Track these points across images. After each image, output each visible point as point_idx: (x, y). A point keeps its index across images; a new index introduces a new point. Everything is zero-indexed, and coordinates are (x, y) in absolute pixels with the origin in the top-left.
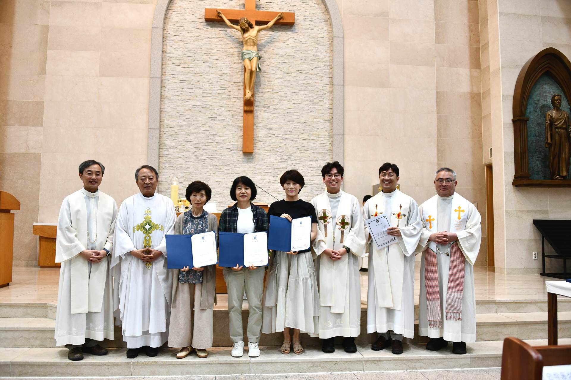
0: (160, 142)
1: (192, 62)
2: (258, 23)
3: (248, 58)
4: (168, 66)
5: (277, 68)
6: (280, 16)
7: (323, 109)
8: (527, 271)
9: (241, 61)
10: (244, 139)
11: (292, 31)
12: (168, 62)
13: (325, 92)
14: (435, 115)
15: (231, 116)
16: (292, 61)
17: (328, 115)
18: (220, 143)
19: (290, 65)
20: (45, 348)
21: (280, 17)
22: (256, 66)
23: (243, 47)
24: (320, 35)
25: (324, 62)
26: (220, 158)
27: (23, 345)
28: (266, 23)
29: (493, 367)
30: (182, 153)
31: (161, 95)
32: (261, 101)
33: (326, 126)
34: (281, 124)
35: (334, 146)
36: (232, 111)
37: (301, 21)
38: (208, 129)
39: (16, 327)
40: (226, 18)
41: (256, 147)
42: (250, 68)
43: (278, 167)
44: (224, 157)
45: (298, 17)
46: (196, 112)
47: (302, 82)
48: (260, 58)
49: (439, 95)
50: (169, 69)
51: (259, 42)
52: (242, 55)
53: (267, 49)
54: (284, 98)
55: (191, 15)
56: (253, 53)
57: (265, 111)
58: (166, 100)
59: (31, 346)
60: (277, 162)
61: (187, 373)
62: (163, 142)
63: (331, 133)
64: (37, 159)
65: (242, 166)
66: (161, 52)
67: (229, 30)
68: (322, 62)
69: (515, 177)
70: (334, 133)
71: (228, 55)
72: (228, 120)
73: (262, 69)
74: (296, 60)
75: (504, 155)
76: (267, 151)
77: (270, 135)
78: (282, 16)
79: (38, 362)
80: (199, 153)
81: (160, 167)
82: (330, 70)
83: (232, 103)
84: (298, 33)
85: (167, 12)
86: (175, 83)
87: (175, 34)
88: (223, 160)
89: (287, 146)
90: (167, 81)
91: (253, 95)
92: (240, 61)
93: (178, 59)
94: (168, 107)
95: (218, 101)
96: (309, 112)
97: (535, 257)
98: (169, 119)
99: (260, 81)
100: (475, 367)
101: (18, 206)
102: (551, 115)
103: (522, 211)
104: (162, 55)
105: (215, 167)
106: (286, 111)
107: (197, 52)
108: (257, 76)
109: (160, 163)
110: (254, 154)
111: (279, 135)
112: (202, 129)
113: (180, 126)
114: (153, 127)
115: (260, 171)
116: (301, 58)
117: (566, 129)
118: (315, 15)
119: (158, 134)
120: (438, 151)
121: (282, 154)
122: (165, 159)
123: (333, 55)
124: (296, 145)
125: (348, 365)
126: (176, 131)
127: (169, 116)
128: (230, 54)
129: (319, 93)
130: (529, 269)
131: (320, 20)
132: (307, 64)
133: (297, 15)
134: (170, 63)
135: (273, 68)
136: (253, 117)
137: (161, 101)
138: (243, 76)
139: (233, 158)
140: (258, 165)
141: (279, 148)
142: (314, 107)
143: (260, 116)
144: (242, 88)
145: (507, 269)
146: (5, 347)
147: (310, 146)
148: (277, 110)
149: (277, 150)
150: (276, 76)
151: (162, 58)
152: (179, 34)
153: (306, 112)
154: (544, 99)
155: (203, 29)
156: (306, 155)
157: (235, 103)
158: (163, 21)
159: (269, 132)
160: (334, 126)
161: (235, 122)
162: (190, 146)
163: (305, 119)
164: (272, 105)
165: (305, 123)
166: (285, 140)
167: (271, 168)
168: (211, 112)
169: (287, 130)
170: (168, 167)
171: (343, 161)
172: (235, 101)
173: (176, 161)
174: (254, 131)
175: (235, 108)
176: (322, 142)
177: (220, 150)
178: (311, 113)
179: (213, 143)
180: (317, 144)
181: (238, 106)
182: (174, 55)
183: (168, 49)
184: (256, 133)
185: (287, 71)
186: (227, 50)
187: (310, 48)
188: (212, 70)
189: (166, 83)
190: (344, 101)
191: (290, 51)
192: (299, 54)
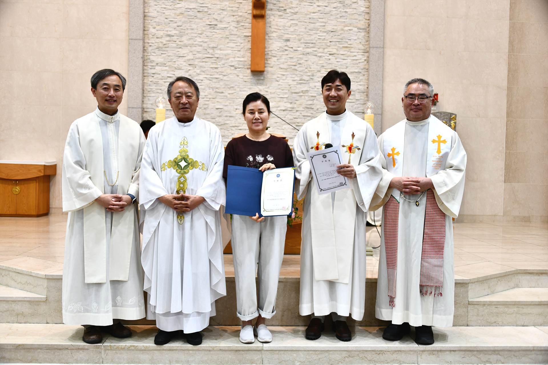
0: (144, 57)
7: (357, 14)
10: (252, 53)
14: (508, 22)
15: (237, 23)
17: (364, 21)
18: (222, 59)
26: (222, 78)
30: (173, 71)
32: (274, 2)
33: (360, 37)
34: (302, 33)
35: (371, 63)
36: (237, 17)
38: (206, 40)
41: (268, 64)
43: (297, 91)
44: (226, 77)
46: (189, 17)
57: (281, 16)
58: (150, 1)
60: (296, 83)
62: (149, 57)
63: (366, 46)
65: (250, 89)
70: (371, 46)
72: (232, 28)
76: (282, 70)
77: (286, 48)
80: (195, 72)
81: (145, 90)
83: (237, 5)
88: (225, 80)
89: (309, 63)
94: (153, 10)
95: (218, 3)
96: (337, 18)
98: (155, 26)
105: (215, 90)
106: (308, 16)
109: (145, 84)
110: (265, 73)
111: (299, 49)
112: (199, 39)
113: (169, 36)
114: (134, 37)
119: (142, 47)
120: (509, 71)
121: (302, 73)
122: (150, 79)
124: (321, 62)
125: (397, 356)
126: (165, 42)
127: (155, 23)
136: (265, 24)
137: (144, 3)
139: (239, 79)
140: (271, 88)
141: (298, 66)
142: (345, 10)
143: (273, 23)
147: (339, 63)
148: (296, 14)
149: (296, 68)
153: (334, 17)
157: (241, 6)
159: (286, 44)
160: (371, 37)
161: (241, 31)
162: (182, 63)
163: (333, 27)
164: (290, 8)
165: (332, 33)
166: (306, 55)
167: (287, 91)
168: (210, 17)
169: (309, 42)
170: (154, 89)
171: (381, 83)
172: (241, 3)
173: (165, 82)
174: (266, 42)
175: (241, 12)
176: (354, 58)
177: (222, 67)
178: (340, 19)
179: (213, 59)
180: (349, 61)
181: (245, 8)
184: (269, 46)
190: (385, 3)
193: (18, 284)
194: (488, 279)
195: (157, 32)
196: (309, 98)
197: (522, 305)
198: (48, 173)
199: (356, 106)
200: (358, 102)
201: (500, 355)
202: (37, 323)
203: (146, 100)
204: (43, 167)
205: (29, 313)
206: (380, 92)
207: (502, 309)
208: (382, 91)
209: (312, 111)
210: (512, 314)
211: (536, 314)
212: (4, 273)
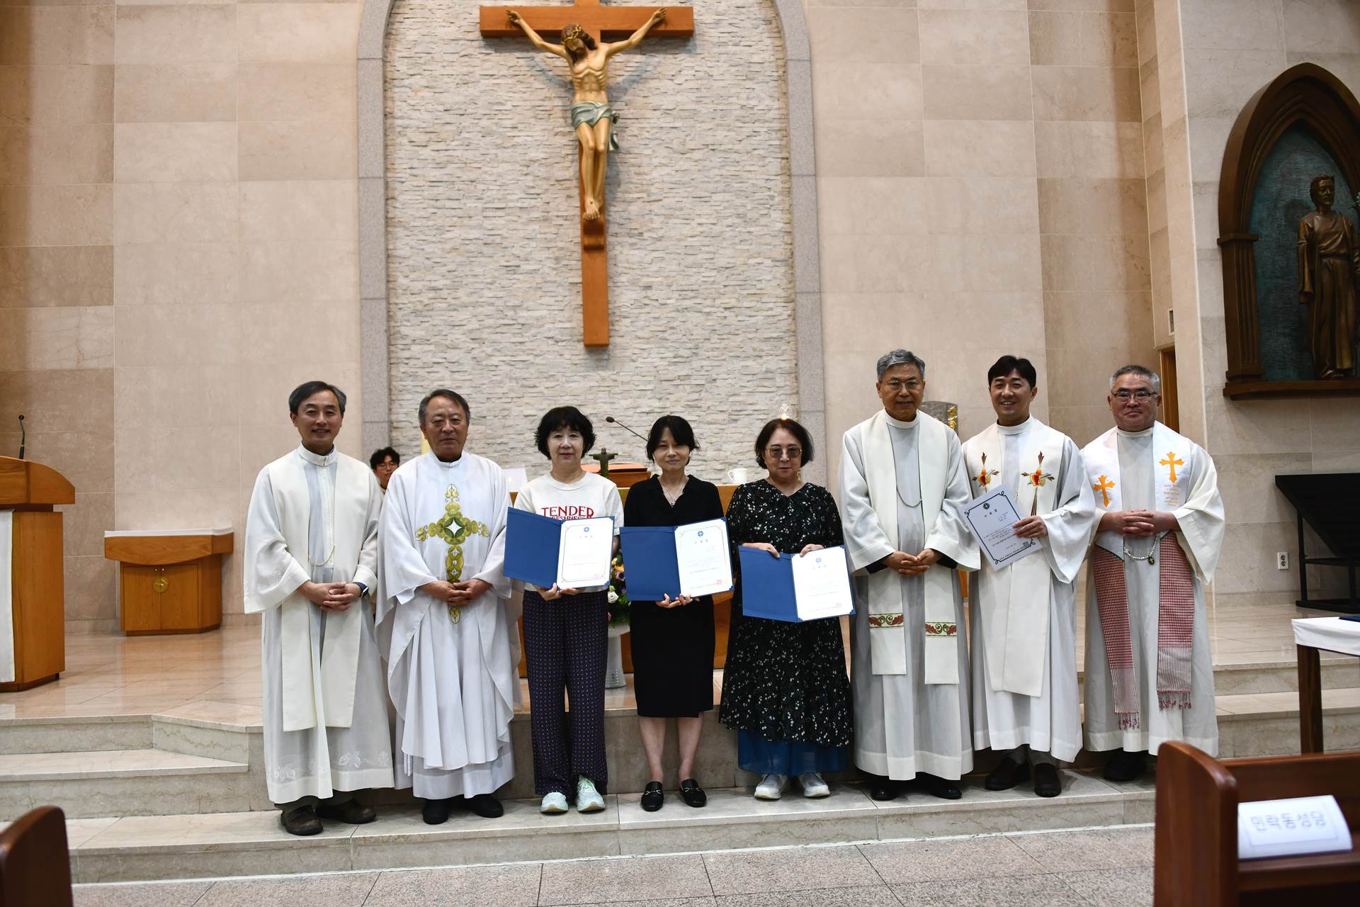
0: (389, 330)
1: (456, 138)
2: (608, 36)
3: (588, 122)
4: (400, 147)
5: (657, 142)
6: (657, 16)
7: (770, 235)
8: (1263, 598)
9: (572, 129)
10: (585, 313)
11: (689, 52)
12: (399, 140)
13: (772, 193)
14: (1036, 238)
15: (553, 261)
16: (692, 122)
17: (782, 247)
18: (531, 326)
19: (686, 133)
20: (153, 817)
21: (657, 20)
22: (607, 138)
23: (574, 95)
24: (756, 59)
26: (532, 361)
27: (101, 813)
28: (626, 35)
30: (443, 352)
31: (387, 218)
32: (622, 221)
33: (778, 275)
34: (673, 274)
35: (799, 320)
36: (555, 249)
37: (709, 26)
38: (501, 294)
39: (83, 772)
40: (531, 27)
41: (615, 330)
42: (591, 144)
43: (669, 376)
44: (540, 358)
45: (701, 17)
46: (469, 255)
47: (716, 172)
48: (614, 119)
49: (1044, 187)
50: (403, 154)
51: (612, 82)
52: (573, 115)
53: (631, 98)
54: (677, 213)
55: (449, 24)
56: (597, 108)
57: (634, 244)
58: (397, 229)
59: (120, 814)
60: (666, 363)
61: (478, 860)
62: (397, 329)
63: (790, 291)
64: (104, 381)
65: (585, 377)
66: (381, 116)
67: (539, 57)
68: (763, 123)
69: (1230, 376)
70: (798, 291)
71: (539, 117)
72: (547, 270)
73: (622, 144)
74: (700, 119)
75: (1202, 326)
76: (640, 341)
77: (647, 301)
78: (662, 17)
79: (141, 848)
80: (483, 352)
81: (393, 389)
82: (782, 140)
83: (554, 230)
84: (702, 56)
85: (392, 20)
86: (418, 188)
87: (411, 72)
88: (537, 364)
89: (689, 325)
90: (398, 185)
91: (602, 210)
92: (568, 129)
93: (421, 130)
94: (403, 245)
95: (520, 227)
96: (735, 244)
97: (1283, 564)
98: (408, 273)
99: (618, 174)
101: (68, 494)
102: (1310, 226)
103: (1248, 457)
104: (385, 123)
105: (521, 382)
106: (683, 243)
107: (467, 112)
108: (610, 163)
109: (393, 378)
110: (611, 347)
111: (668, 302)
112: (487, 293)
113: (435, 289)
114: (371, 295)
115: (626, 387)
116: (711, 116)
117: (1348, 257)
118: (740, 9)
119: (385, 311)
120: (1046, 322)
121: (677, 345)
122: (403, 368)
123: (787, 105)
124: (710, 323)
125: (842, 827)
126: (426, 301)
127: (407, 268)
128: (543, 112)
129: (757, 196)
130: (1269, 592)
131: (755, 22)
132: (727, 128)
133: (700, 13)
134: (405, 141)
135: (647, 142)
136: (606, 261)
137: (387, 233)
138: (578, 164)
139: (562, 360)
140: (621, 374)
141: (669, 332)
142: (748, 229)
143: (620, 258)
144: (576, 192)
145: (1216, 594)
147: (744, 323)
148: (660, 240)
149: (665, 335)
150: (656, 161)
151: (385, 130)
152: (421, 71)
153: (730, 242)
154: (1292, 187)
155: (479, 56)
156: (732, 344)
157: (562, 231)
158: (381, 42)
159: (645, 295)
160: (796, 274)
161: (563, 274)
162: (459, 337)
163: (729, 260)
164: (650, 230)
165: (728, 270)
166: (683, 312)
167: (652, 379)
168: (506, 253)
169: (686, 288)
170: (410, 387)
171: (820, 356)
172: (562, 225)
174: (610, 294)
175: (562, 241)
176: (769, 313)
177: (531, 341)
178: (740, 245)
179: (514, 327)
180: (759, 319)
181: (568, 234)
182: (412, 122)
183: (397, 108)
184: (615, 299)
185: (681, 147)
186: (538, 103)
187: (733, 91)
188: (502, 154)
189: (396, 189)
190: (817, 213)
191: (686, 100)
192: (707, 106)
193: (195, 747)
195: (411, 284)
196: (691, 388)
198: (220, 549)
199: (777, 398)
200: (781, 392)
202: (234, 812)
203: (395, 406)
204: (209, 541)
205: (219, 795)
206: (819, 371)
208: (823, 369)
209: (698, 413)
212: (169, 729)
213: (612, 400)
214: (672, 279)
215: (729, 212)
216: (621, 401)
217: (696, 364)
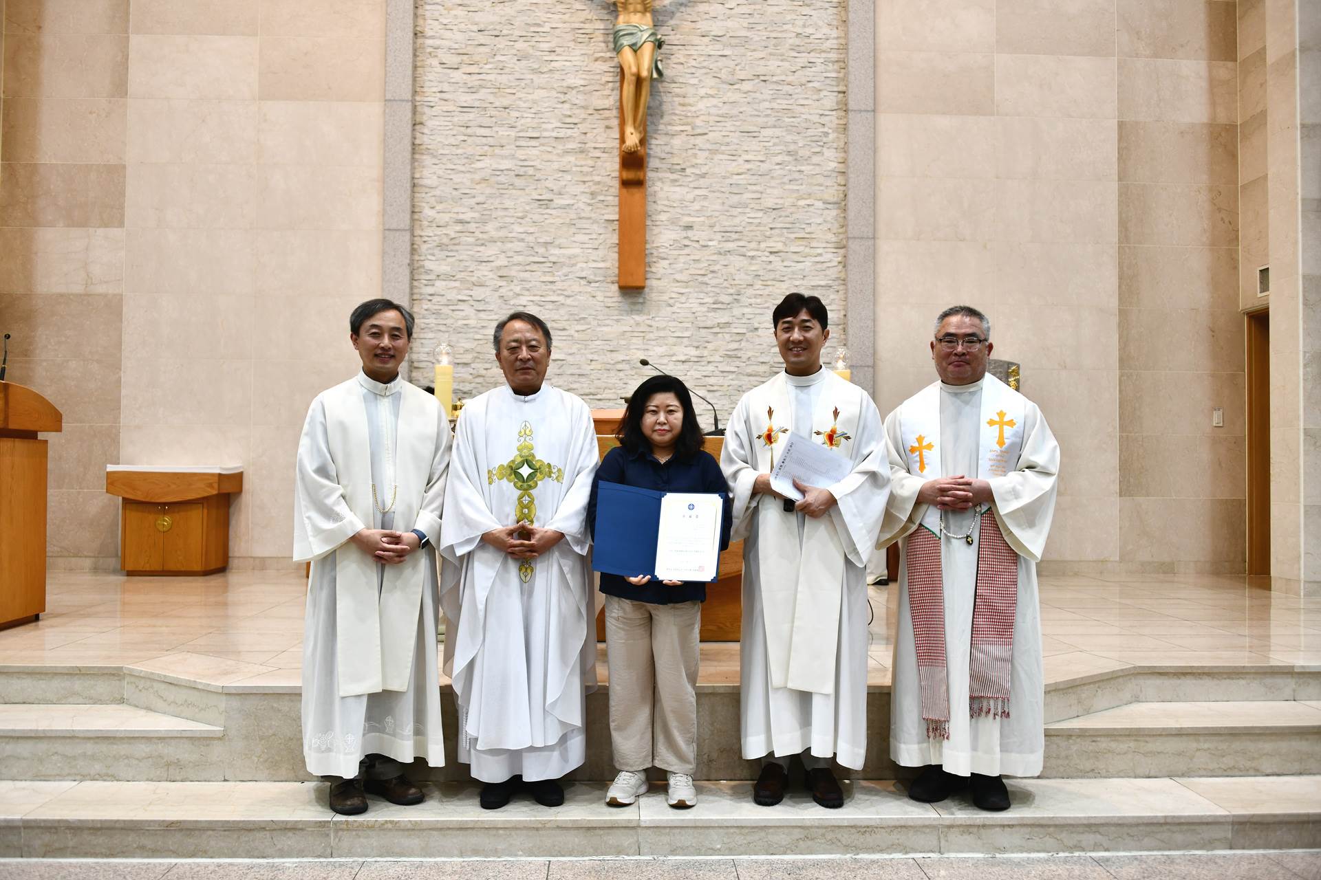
0: (413, 264)
1: (489, 60)
3: (631, 46)
4: (430, 69)
5: (704, 71)
7: (822, 174)
9: (613, 54)
10: (620, 253)
12: (429, 61)
13: (826, 130)
14: (1114, 186)
15: (591, 197)
16: (742, 50)
18: (563, 264)
19: (736, 62)
20: (115, 783)
22: (650, 66)
23: (617, 17)
25: (824, 51)
26: (563, 302)
27: (58, 775)
29: (1295, 847)
30: (469, 289)
31: (414, 144)
32: (663, 155)
33: (829, 218)
34: (717, 214)
35: (850, 268)
36: (591, 184)
38: (531, 230)
39: (40, 728)
41: (652, 272)
42: (634, 70)
43: (709, 324)
44: (571, 299)
46: (500, 186)
47: (766, 104)
48: (659, 45)
49: (1125, 132)
50: (433, 77)
52: (615, 38)
53: (678, 22)
54: (723, 148)
56: (641, 31)
57: (676, 181)
58: (425, 157)
59: (79, 777)
60: (706, 309)
61: (476, 852)
62: (422, 263)
63: (841, 236)
64: (113, 307)
65: (618, 321)
66: (411, 35)
68: (820, 53)
70: (850, 236)
71: (580, 40)
72: (581, 205)
73: (665, 72)
74: (752, 47)
75: (1303, 283)
76: (678, 284)
77: (687, 242)
80: (511, 290)
82: (840, 72)
83: (591, 163)
86: (449, 114)
88: (568, 306)
89: (731, 269)
90: (426, 110)
91: (643, 142)
92: (609, 54)
93: (453, 51)
94: (430, 174)
95: (554, 158)
96: (784, 183)
98: (435, 204)
99: (661, 104)
100: (1243, 848)
101: (55, 421)
104: (414, 43)
106: (728, 181)
107: (502, 33)
108: (654, 93)
110: (646, 290)
111: (710, 243)
112: (518, 228)
113: (461, 222)
114: (394, 226)
115: (662, 334)
116: (764, 44)
119: (408, 244)
120: (1120, 278)
121: (717, 290)
122: (426, 305)
123: (847, 34)
124: (753, 268)
125: (898, 837)
126: (453, 235)
127: (433, 198)
128: (584, 36)
129: (810, 132)
132: (780, 57)
134: (435, 62)
135: (693, 70)
136: (645, 197)
137: (413, 160)
138: (617, 92)
139: (595, 303)
140: (657, 319)
141: (710, 276)
142: (799, 168)
143: (661, 195)
144: (615, 123)
145: (1305, 581)
146: (13, 779)
147: (790, 269)
148: (704, 177)
149: (705, 279)
150: (702, 92)
151: (415, 50)
153: (778, 181)
157: (599, 163)
159: (685, 235)
160: (850, 218)
161: (598, 211)
162: (486, 273)
163: (777, 201)
164: (693, 166)
165: (775, 212)
166: (725, 255)
167: (689, 325)
168: (539, 186)
169: (729, 229)
170: (433, 325)
171: (872, 307)
172: (599, 158)
173: (453, 310)
174: (648, 233)
175: (599, 175)
176: (818, 259)
177: (563, 281)
178: (790, 184)
179: (544, 265)
180: (807, 264)
181: (605, 168)
182: (444, 41)
183: (428, 27)
184: (653, 238)
185: (730, 77)
186: (577, 25)
187: (789, 17)
188: (539, 80)
189: (424, 113)
190: (875, 152)
191: (736, 26)
192: (760, 33)
193: (169, 705)
194: (1077, 686)
195: (438, 216)
196: (731, 336)
197: (1143, 735)
198: (227, 488)
201: (1100, 833)
202: (205, 781)
204: (217, 478)
205: (190, 762)
206: (870, 323)
207: (1104, 745)
208: (874, 320)
209: (738, 363)
210: (1125, 753)
211: (1172, 753)
212: (141, 684)
213: (646, 347)
214: (715, 219)
215: (778, 149)
216: (655, 348)
217: (737, 311)
